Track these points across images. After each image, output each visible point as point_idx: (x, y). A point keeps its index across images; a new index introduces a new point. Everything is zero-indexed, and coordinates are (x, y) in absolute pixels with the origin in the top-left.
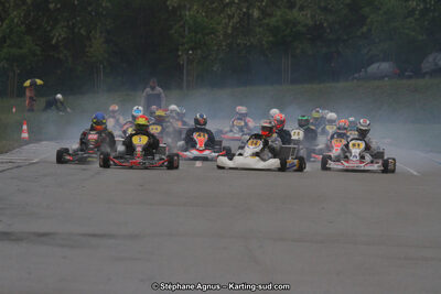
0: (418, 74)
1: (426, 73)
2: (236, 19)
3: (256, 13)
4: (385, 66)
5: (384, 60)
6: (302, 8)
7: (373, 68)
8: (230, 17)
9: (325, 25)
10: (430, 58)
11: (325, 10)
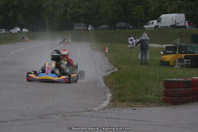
0: (115, 28)
1: (117, 28)
2: (62, 11)
3: (68, 9)
4: (105, 26)
5: (105, 24)
6: (82, 8)
7: (102, 27)
8: (61, 10)
9: (89, 13)
10: (119, 24)
11: (89, 9)
